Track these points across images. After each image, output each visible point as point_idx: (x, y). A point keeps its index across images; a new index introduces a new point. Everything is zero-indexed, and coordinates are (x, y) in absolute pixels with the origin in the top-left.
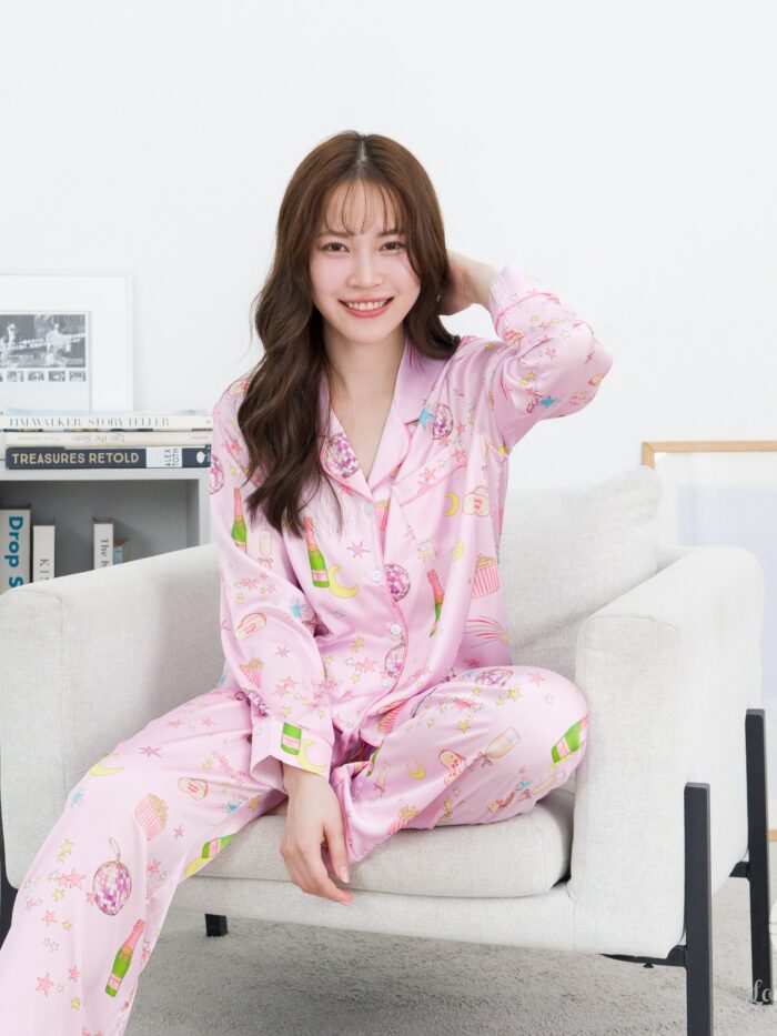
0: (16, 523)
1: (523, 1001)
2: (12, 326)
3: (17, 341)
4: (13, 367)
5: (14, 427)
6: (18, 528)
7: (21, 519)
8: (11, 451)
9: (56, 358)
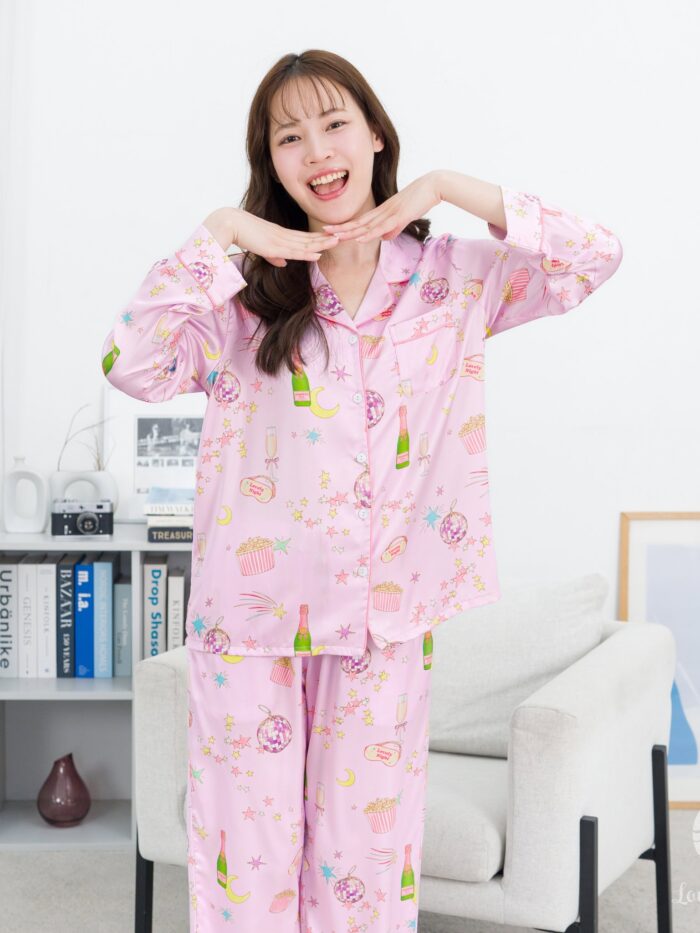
0: (157, 574)
2: (156, 426)
3: (159, 437)
4: (157, 456)
5: (154, 512)
6: (158, 577)
7: (160, 571)
8: (152, 530)
9: (188, 449)
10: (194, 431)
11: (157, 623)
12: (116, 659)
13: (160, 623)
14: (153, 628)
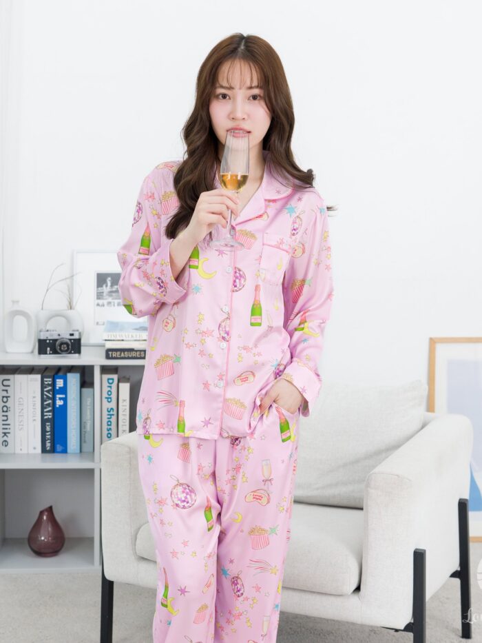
0: (111, 381)
2: (109, 279)
3: (112, 286)
5: (110, 338)
7: (113, 379)
8: (108, 351)
11: (111, 415)
12: (83, 441)
14: (108, 418)
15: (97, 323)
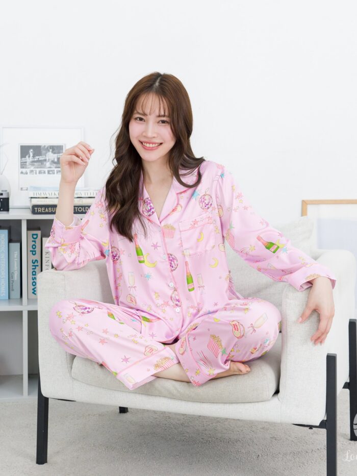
0: (35, 236)
1: (255, 441)
2: (32, 150)
3: (34, 157)
4: (32, 168)
6: (36, 238)
7: (37, 235)
8: (34, 207)
9: (51, 164)
10: (55, 153)
11: (35, 266)
12: (11, 289)
13: (38, 266)
14: (33, 269)
15: (22, 189)
